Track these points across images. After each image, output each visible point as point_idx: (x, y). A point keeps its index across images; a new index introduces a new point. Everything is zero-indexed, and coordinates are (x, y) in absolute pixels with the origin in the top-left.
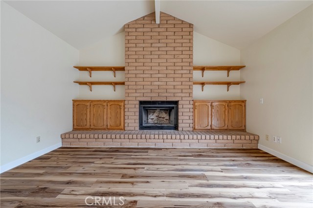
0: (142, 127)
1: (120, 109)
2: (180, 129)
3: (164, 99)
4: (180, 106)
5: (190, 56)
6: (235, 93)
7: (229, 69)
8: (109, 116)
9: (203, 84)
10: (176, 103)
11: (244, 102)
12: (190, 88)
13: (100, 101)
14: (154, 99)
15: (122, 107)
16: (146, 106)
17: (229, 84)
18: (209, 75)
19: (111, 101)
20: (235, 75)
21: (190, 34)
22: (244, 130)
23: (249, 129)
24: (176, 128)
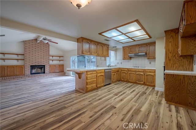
0: (31, 74)
1: (22, 68)
2: (46, 73)
3: (40, 65)
4: (45, 67)
5: (49, 53)
6: (61, 63)
7: (60, 57)
8: (17, 71)
9: (53, 60)
10: (44, 66)
11: (63, 65)
12: (49, 61)
13: (12, 66)
14: (36, 65)
15: (23, 68)
16: (33, 67)
17: (60, 61)
18: (54, 58)
19: (18, 66)
20: (61, 58)
21: (49, 47)
22: (63, 72)
23: (64, 71)
24: (44, 73)
